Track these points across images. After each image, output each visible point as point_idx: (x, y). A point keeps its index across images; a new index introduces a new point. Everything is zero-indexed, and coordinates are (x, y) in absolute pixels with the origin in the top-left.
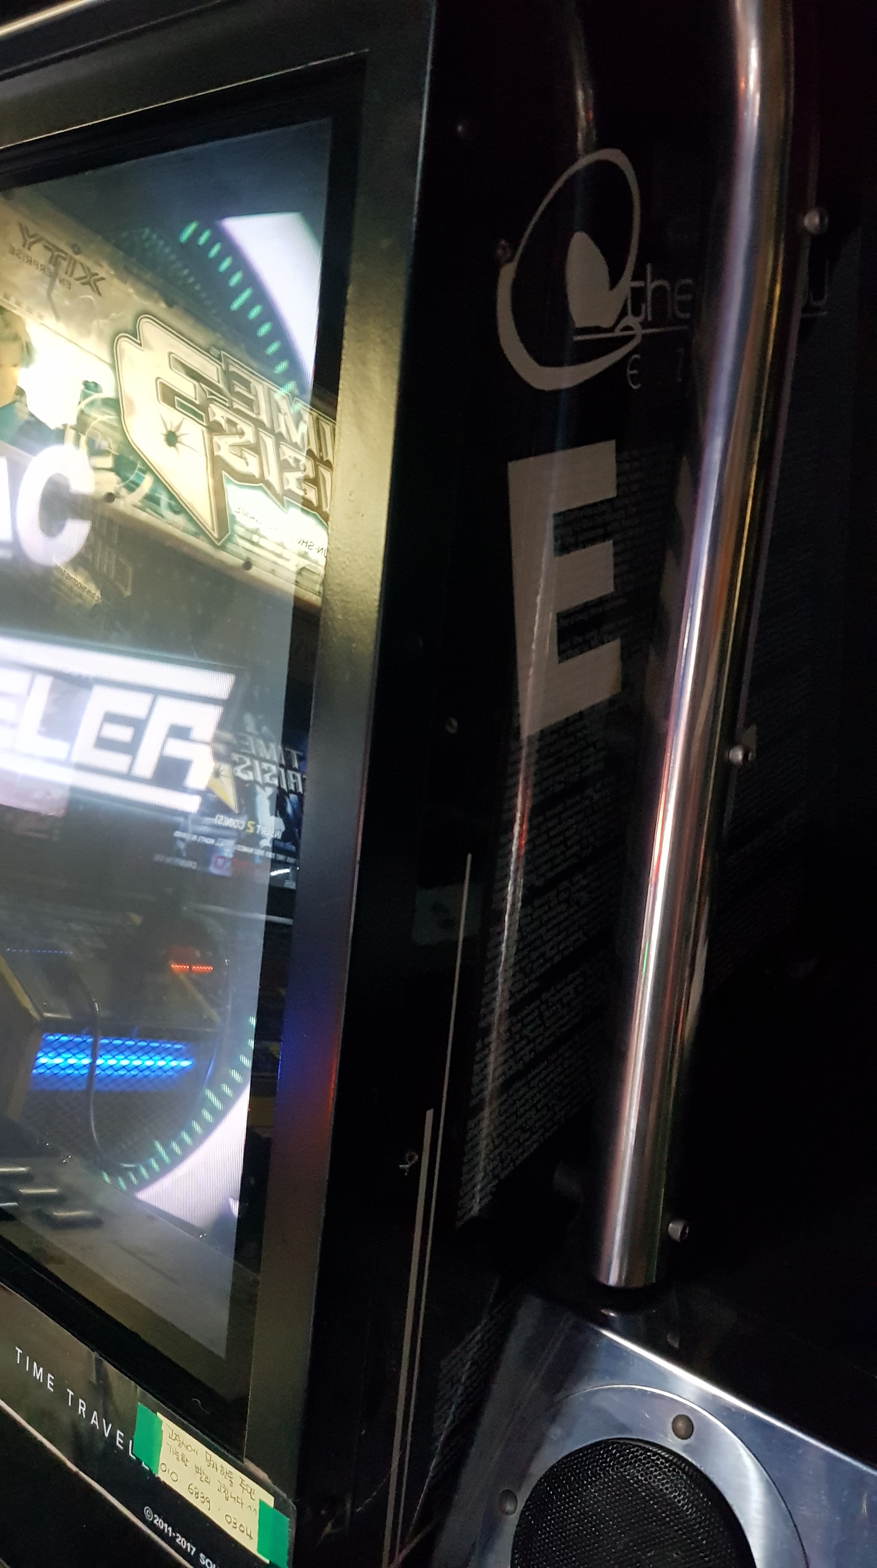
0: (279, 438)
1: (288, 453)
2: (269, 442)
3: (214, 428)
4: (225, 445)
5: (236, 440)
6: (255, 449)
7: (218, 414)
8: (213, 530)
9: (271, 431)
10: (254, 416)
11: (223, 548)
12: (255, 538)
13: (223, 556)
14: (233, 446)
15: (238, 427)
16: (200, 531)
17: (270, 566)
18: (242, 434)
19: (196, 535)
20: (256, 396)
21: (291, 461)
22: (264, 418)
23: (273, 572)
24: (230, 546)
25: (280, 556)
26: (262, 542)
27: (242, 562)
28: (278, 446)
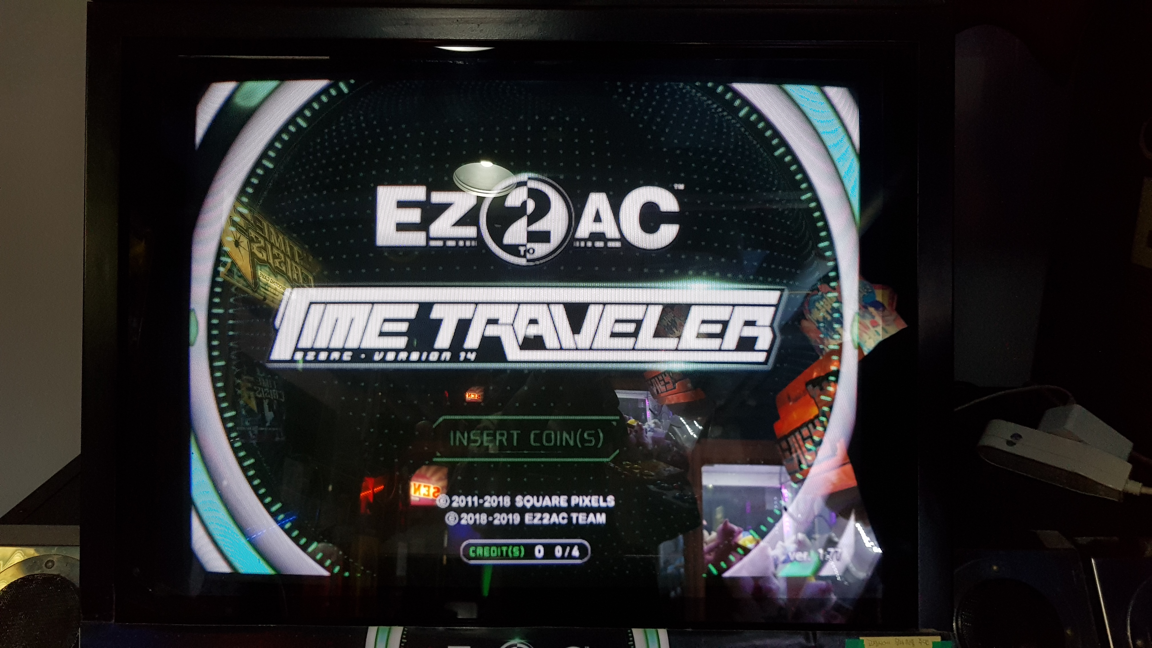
0: (272, 245)
3: (251, 240)
4: (255, 246)
5: (259, 245)
6: (265, 249)
7: (253, 234)
8: (252, 284)
9: (270, 242)
10: (264, 236)
11: (256, 292)
12: (267, 287)
13: (256, 295)
14: (258, 247)
15: (259, 240)
17: (271, 299)
18: (260, 242)
20: (264, 227)
21: (276, 254)
24: (258, 291)
27: (262, 298)
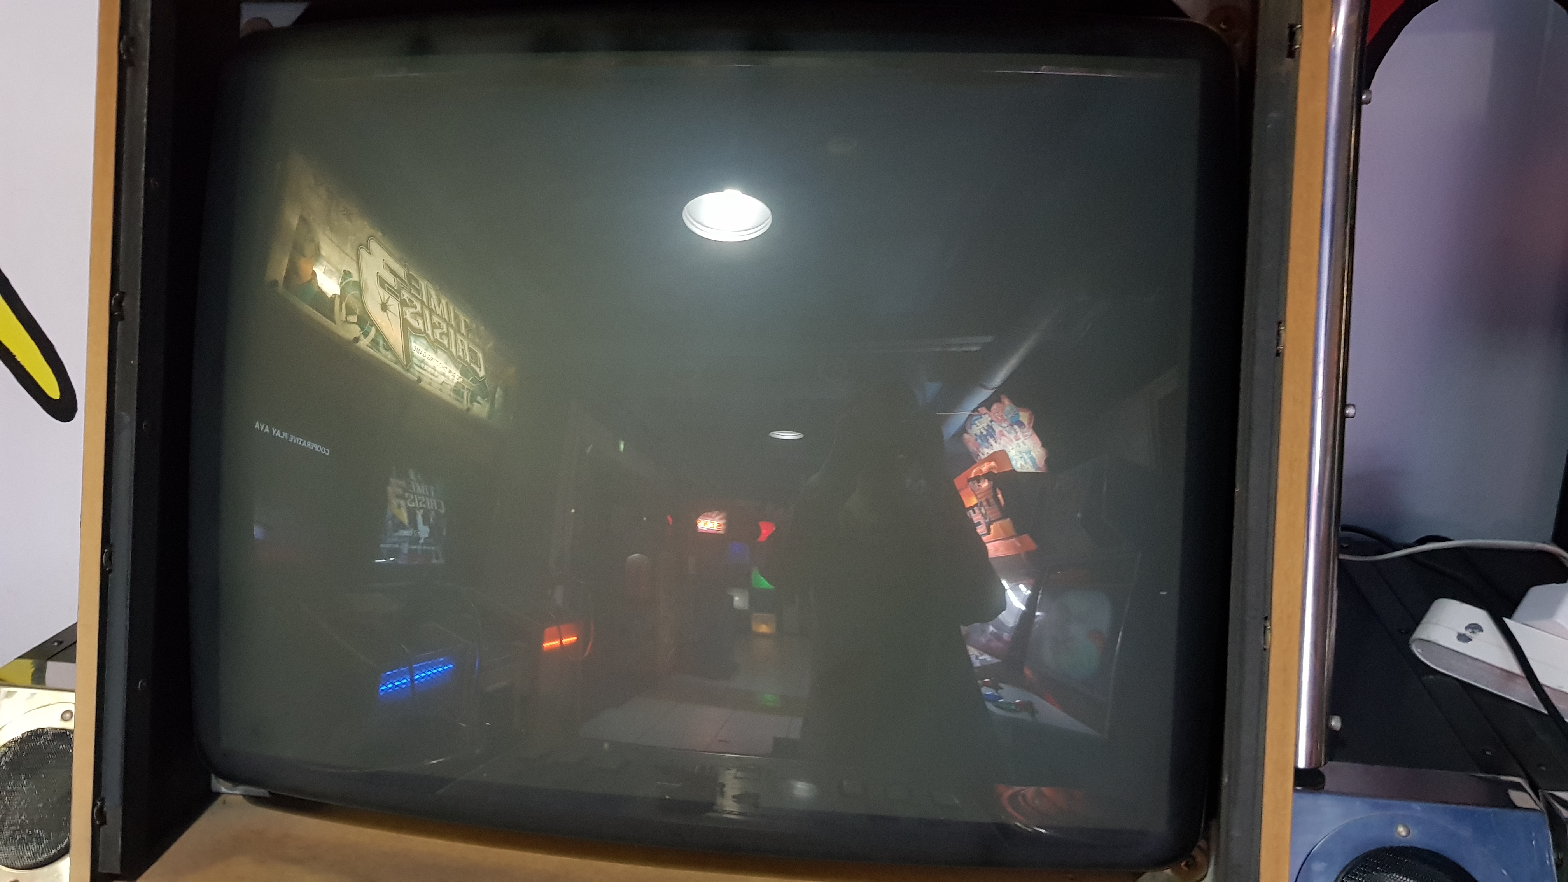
1: (436, 319)
2: (427, 312)
16: (398, 362)
19: (396, 363)
22: (425, 299)
23: (430, 384)
25: (433, 375)
26: (426, 367)
28: (431, 316)
